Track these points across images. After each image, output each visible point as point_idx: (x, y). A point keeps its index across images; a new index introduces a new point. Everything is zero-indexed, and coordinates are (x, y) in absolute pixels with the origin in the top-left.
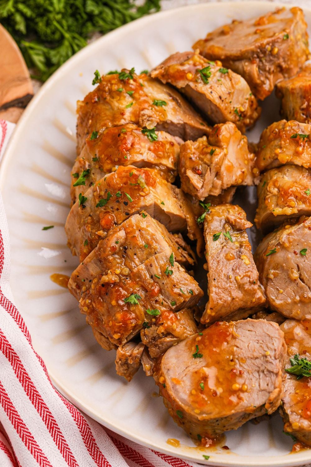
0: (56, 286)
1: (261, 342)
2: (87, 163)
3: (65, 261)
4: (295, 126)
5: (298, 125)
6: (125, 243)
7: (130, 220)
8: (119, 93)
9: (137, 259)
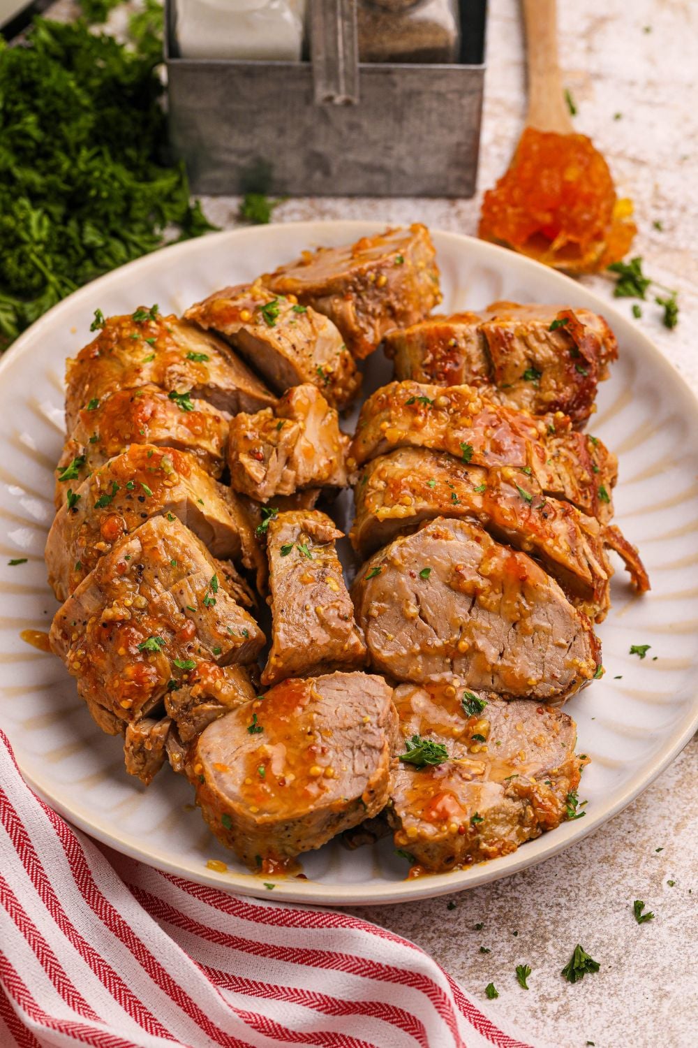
0: (31, 649)
1: (356, 704)
2: (81, 448)
3: (45, 612)
4: (413, 388)
5: (418, 387)
6: (140, 560)
7: (149, 524)
8: (133, 342)
9: (159, 584)
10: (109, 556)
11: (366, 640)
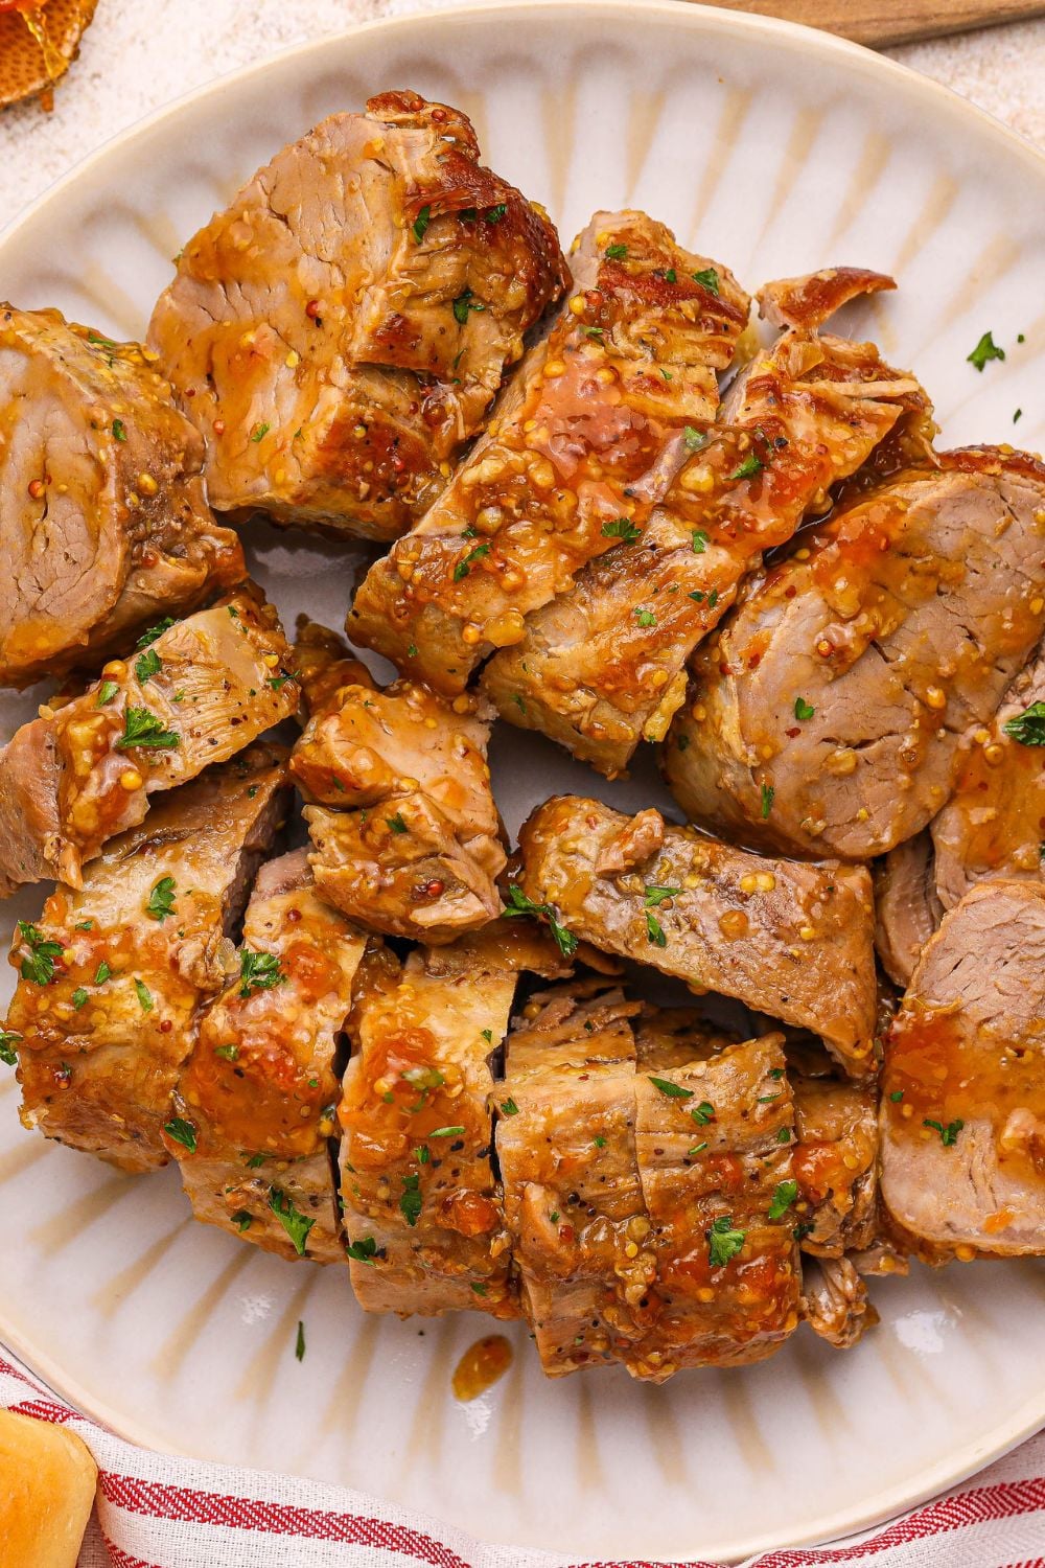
0: (494, 1392)
1: (1008, 953)
2: (250, 1187)
3: (422, 1334)
4: (419, 550)
5: (418, 536)
6: (561, 1194)
8: (86, 1006)
9: (620, 1180)
10: (526, 1244)
11: (850, 862)
